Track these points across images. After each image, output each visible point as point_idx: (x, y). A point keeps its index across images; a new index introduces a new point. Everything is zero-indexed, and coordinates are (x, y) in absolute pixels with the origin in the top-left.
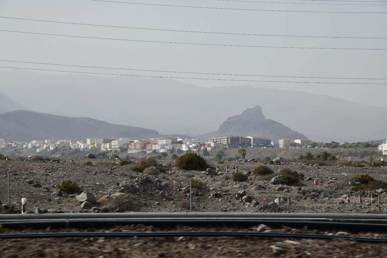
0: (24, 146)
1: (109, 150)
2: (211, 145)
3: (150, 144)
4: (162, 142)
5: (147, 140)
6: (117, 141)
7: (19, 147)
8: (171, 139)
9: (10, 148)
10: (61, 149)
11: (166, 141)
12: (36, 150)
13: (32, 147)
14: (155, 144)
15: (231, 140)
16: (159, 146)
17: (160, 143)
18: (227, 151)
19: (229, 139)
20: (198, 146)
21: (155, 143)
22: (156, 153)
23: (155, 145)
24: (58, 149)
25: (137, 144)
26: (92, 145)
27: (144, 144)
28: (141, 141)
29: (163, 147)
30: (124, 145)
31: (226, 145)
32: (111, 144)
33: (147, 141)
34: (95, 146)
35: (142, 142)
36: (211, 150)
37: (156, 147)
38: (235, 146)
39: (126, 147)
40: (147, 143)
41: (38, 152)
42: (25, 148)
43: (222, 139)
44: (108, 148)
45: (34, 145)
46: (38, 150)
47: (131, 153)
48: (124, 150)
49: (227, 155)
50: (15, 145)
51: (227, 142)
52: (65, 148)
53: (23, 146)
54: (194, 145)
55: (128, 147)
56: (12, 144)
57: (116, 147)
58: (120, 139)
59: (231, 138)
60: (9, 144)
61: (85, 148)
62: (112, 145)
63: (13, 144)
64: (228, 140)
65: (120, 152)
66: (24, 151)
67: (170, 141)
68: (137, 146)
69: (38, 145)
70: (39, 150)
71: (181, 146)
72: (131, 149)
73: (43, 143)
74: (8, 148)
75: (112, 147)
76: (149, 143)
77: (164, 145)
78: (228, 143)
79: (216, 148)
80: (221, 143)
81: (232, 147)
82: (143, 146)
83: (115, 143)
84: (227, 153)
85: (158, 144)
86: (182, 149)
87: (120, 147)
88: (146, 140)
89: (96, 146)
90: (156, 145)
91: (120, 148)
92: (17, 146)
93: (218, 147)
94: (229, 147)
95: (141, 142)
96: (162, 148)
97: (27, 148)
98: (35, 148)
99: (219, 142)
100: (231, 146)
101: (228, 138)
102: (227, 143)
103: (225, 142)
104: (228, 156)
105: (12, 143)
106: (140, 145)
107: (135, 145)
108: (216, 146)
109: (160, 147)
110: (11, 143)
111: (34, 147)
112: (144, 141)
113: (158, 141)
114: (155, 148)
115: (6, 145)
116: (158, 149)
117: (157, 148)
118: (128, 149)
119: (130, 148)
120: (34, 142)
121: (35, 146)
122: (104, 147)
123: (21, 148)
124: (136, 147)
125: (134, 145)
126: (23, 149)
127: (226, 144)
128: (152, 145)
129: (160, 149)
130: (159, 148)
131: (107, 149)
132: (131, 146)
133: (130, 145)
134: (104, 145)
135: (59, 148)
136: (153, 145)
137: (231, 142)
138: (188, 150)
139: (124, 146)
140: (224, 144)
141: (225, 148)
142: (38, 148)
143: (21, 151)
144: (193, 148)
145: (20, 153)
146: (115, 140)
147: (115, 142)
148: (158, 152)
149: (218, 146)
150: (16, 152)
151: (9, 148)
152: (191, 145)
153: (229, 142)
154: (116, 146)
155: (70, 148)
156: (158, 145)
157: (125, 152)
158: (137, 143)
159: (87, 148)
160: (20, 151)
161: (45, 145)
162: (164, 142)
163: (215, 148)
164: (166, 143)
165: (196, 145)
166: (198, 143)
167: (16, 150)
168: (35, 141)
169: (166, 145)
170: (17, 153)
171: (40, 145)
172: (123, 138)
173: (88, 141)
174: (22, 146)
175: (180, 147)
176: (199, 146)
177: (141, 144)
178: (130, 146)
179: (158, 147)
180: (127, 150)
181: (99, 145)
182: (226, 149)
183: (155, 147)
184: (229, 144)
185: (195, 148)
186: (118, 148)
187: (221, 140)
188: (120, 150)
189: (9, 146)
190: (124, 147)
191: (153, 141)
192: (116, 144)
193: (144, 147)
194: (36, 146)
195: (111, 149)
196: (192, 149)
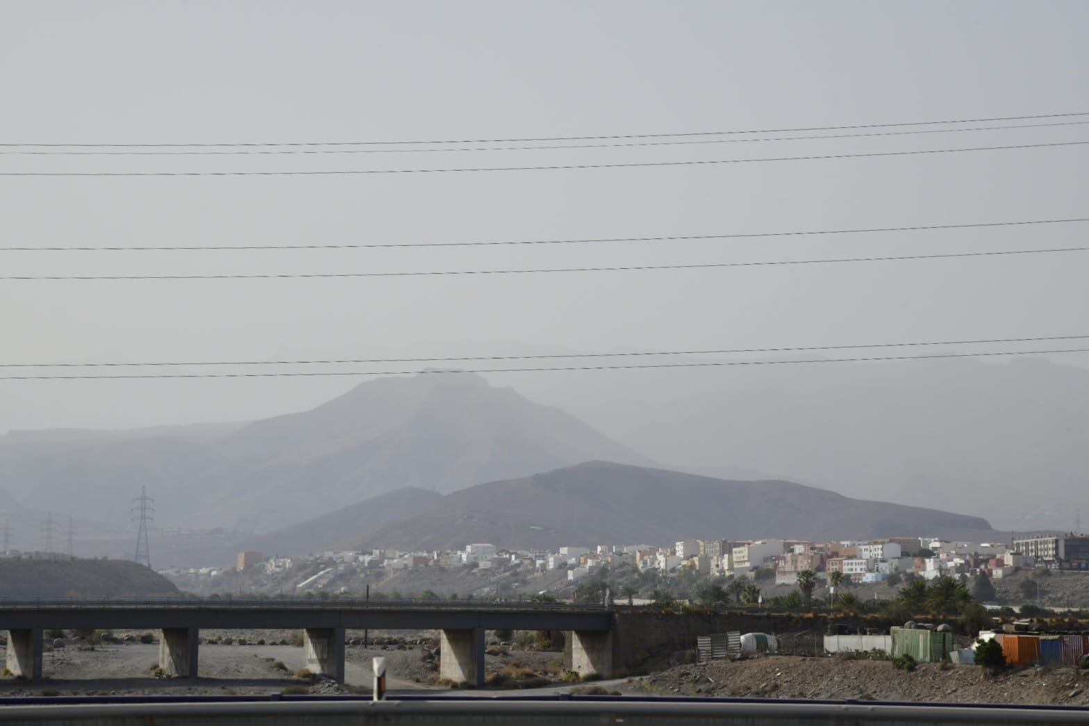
0: (539, 562)
1: (727, 574)
2: (1005, 563)
3: (837, 557)
4: (871, 551)
5: (829, 545)
6: (747, 549)
7: (527, 566)
8: (899, 543)
9: (502, 570)
10: (614, 571)
11: (882, 549)
12: (566, 575)
13: (557, 566)
14: (850, 558)
15: (1066, 547)
16: (861, 563)
17: (866, 555)
18: (1050, 580)
19: (1062, 544)
20: (969, 566)
21: (852, 554)
22: (851, 584)
23: (850, 561)
24: (607, 570)
25: (800, 558)
26: (688, 559)
27: (822, 556)
28: (812, 549)
29: (872, 567)
30: (766, 560)
31: (1053, 561)
32: (732, 558)
33: (829, 549)
34: (695, 565)
35: (816, 551)
36: (1005, 576)
37: (854, 567)
38: (1079, 565)
39: (770, 566)
40: (829, 553)
41: (570, 580)
42: (538, 568)
43: (1041, 544)
44: (726, 567)
45: (563, 561)
46: (571, 575)
47: (783, 584)
48: (765, 574)
49: (1049, 592)
50: (518, 561)
51: (1054, 553)
52: (625, 568)
53: (535, 564)
54: (958, 561)
55: (776, 566)
56: (510, 557)
57: (743, 566)
58: (756, 543)
59: (1066, 541)
60: (504, 556)
61: (669, 569)
62: (735, 560)
63: (513, 557)
64: (1056, 548)
65: (753, 580)
66: (536, 578)
67: (896, 549)
68: (799, 564)
69: (573, 561)
70: (573, 575)
71: (922, 565)
72: (785, 573)
73: (586, 554)
74: (496, 569)
75: (736, 566)
76: (836, 554)
77: (876, 561)
78: (1056, 555)
79: (1020, 571)
80: (1037, 557)
81: (1071, 568)
82: (817, 563)
83: (742, 555)
84: (1049, 585)
85: (861, 558)
86: (921, 573)
87: (756, 565)
88: (826, 545)
89: (697, 563)
90: (854, 561)
91: (754, 568)
92: (522, 563)
93: (1025, 568)
94: (1061, 568)
95: (811, 553)
96: (870, 571)
97: (544, 566)
98: (563, 570)
99: (1034, 554)
100: (1066, 565)
101: (1057, 541)
102: (1054, 556)
103: (1051, 552)
104: (1050, 595)
105: (511, 554)
106: (810, 561)
107: (796, 561)
108: (1021, 565)
109: (864, 567)
110: (508, 556)
111: (563, 566)
112: (821, 549)
113: (861, 550)
114: (852, 570)
115: (493, 560)
116: (859, 571)
117: (856, 569)
118: (777, 573)
119: (782, 570)
120: (564, 551)
121: (565, 564)
122: (717, 566)
123: (531, 567)
124: (796, 567)
125: (792, 561)
126: (535, 570)
127: (1051, 559)
128: (842, 561)
129: (863, 572)
130: (861, 569)
131: (724, 572)
132: (785, 564)
133: (780, 561)
134: (718, 561)
135: (609, 568)
136: (844, 561)
137: (1067, 553)
138: (939, 576)
139: (765, 564)
140: (1047, 559)
141: (1047, 573)
142: (572, 568)
143: (529, 577)
144: (954, 570)
145: (524, 582)
146: (743, 545)
147: (741, 552)
148: (857, 581)
149: (1027, 565)
150: (513, 579)
151: (500, 568)
152: (952, 560)
153: (1062, 554)
154: (744, 561)
155: (636, 570)
156: (860, 561)
157: (767, 581)
158: (800, 554)
159: (674, 568)
160: (526, 576)
161: (589, 560)
162: (877, 551)
163: (1017, 569)
164: (882, 555)
165: (963, 562)
166: (973, 554)
167: (516, 574)
168: (566, 548)
169: (883, 561)
170: (516, 582)
171: (580, 561)
172: (765, 541)
173: (680, 548)
174: (533, 562)
175: (919, 567)
176: (972, 564)
177: (812, 557)
178: (781, 563)
179: (858, 568)
180: (775, 575)
181: (706, 560)
182: (1050, 575)
183: (850, 567)
184: (1060, 561)
185: (960, 569)
186: (751, 569)
187: (1039, 547)
188: (753, 574)
189: (502, 563)
190: (765, 568)
191: (846, 549)
192: (743, 557)
193: (820, 566)
194: (569, 563)
195: (732, 573)
196: (951, 572)
